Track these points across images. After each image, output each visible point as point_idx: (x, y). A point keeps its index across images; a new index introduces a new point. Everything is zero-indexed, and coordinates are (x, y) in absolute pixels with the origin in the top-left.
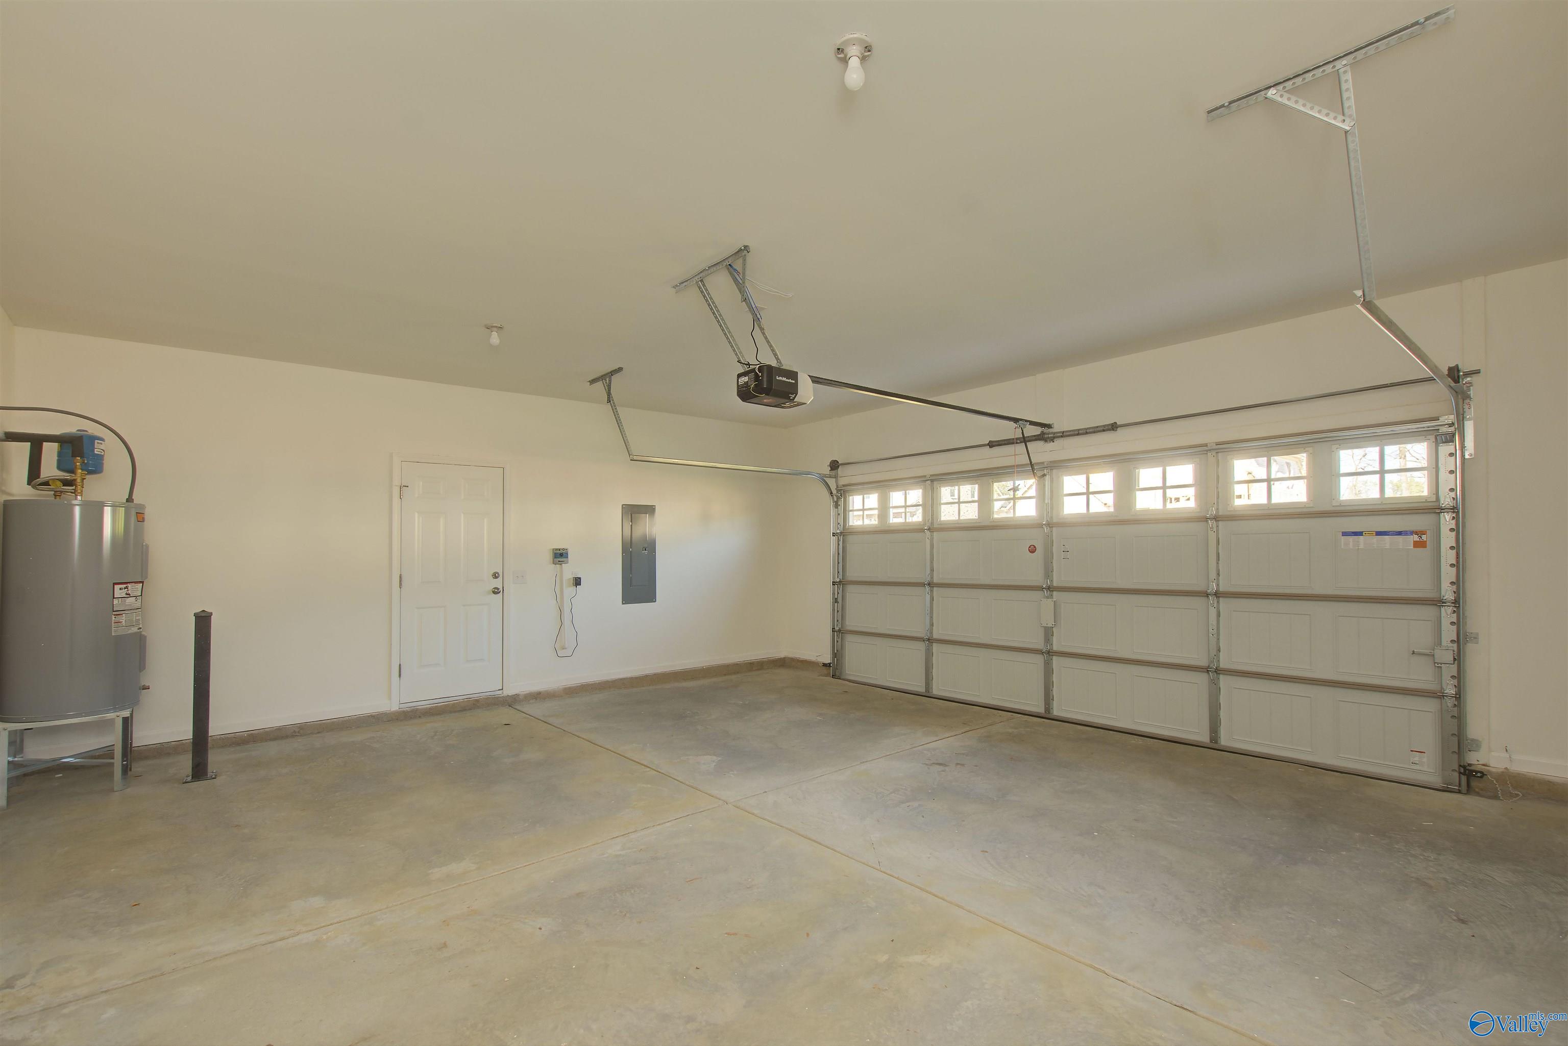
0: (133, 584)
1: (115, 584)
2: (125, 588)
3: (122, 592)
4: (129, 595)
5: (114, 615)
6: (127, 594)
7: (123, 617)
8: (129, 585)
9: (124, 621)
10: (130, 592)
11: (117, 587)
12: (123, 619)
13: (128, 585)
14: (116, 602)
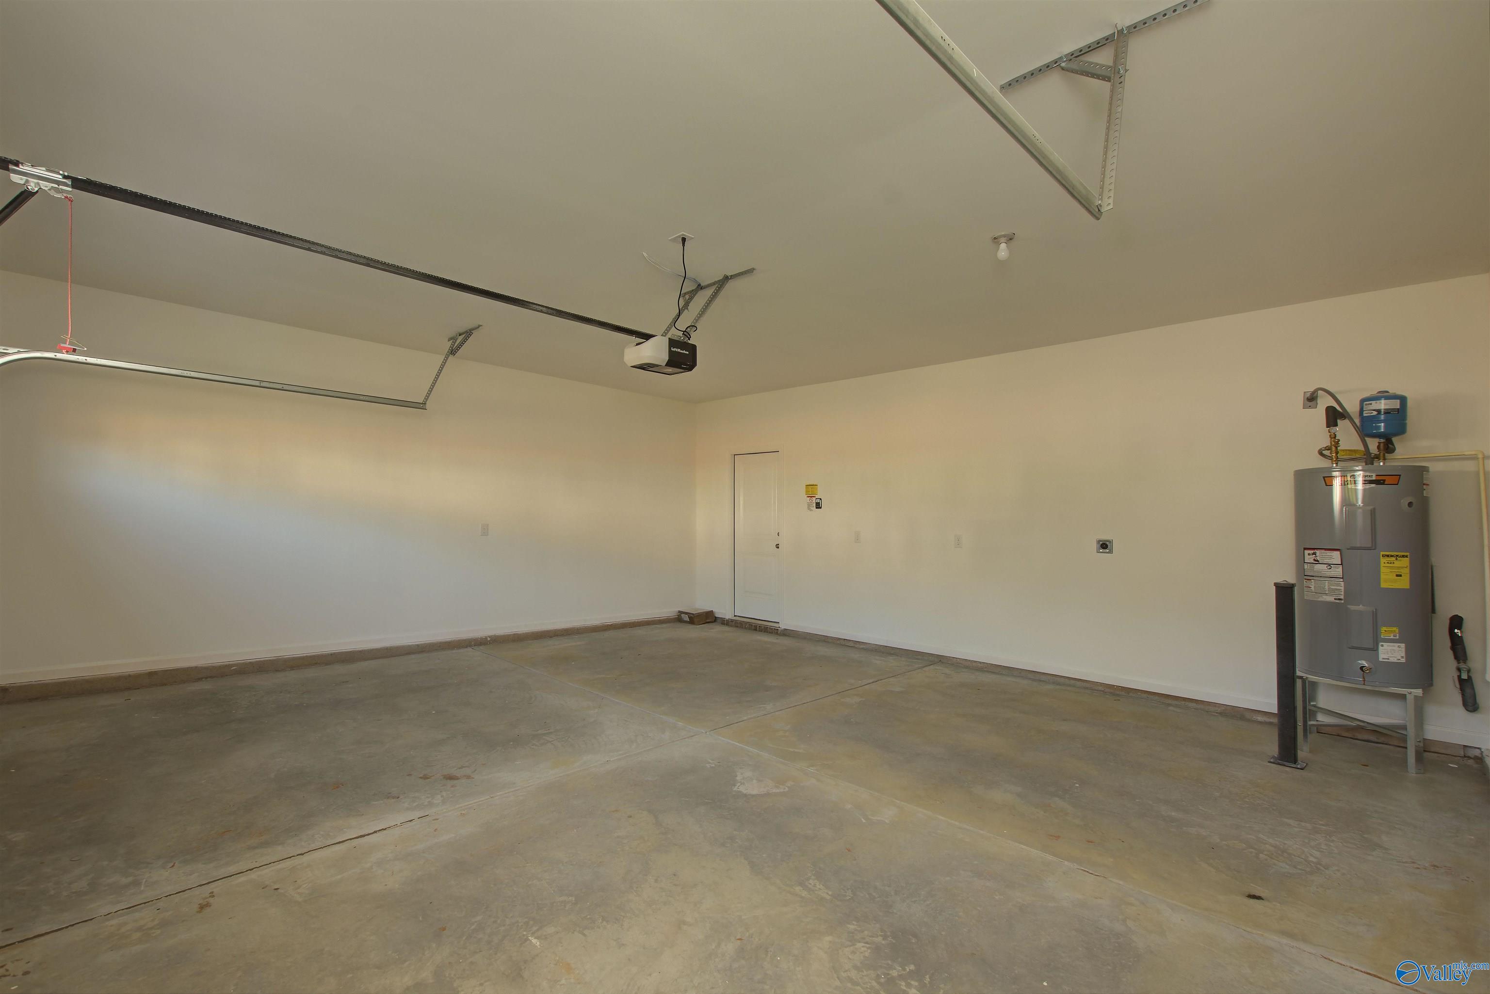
0: (1323, 551)
1: (1305, 549)
2: (1313, 554)
3: (1310, 558)
4: (1318, 561)
5: (1305, 579)
6: (1315, 560)
7: (1312, 582)
8: (1318, 552)
9: (1313, 587)
10: (1318, 558)
11: (1307, 552)
12: (1312, 585)
13: (1316, 551)
14: (1306, 567)
